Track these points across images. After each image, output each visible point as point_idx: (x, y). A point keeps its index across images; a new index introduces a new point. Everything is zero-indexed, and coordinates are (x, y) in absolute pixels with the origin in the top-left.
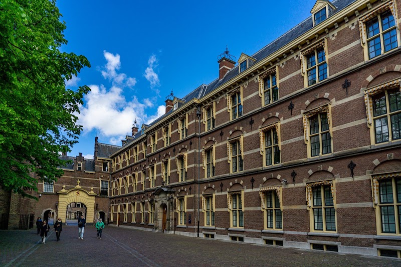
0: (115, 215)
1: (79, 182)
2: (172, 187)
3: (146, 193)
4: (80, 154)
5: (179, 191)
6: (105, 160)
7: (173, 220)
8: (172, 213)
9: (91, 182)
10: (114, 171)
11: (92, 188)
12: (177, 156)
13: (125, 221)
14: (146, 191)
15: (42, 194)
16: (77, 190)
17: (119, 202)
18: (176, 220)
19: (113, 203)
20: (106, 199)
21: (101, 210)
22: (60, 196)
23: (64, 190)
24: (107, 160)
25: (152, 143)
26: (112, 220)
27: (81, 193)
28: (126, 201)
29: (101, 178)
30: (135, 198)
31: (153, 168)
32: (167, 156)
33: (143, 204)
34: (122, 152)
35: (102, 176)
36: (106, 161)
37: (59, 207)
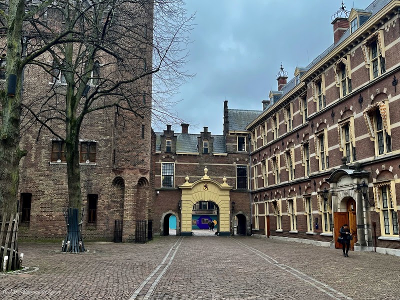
0: (262, 220)
1: (206, 169)
2: (362, 166)
3: (313, 182)
4: (206, 128)
5: (378, 172)
6: (240, 134)
7: (371, 227)
8: (367, 214)
9: (223, 170)
10: (255, 149)
11: (225, 179)
12: (365, 110)
13: (279, 229)
14: (312, 177)
15: (160, 190)
16: (204, 182)
17: (266, 198)
18: (375, 226)
19: (256, 200)
20: (245, 194)
21: (240, 212)
22: (184, 192)
23: (187, 184)
24: (244, 134)
25: (316, 96)
26: (257, 227)
27: (209, 186)
28: (278, 196)
29: (237, 162)
30: (292, 191)
31: (321, 137)
32: (347, 113)
33: (308, 198)
34: (265, 118)
35: (238, 159)
36: (241, 136)
37: (183, 208)
